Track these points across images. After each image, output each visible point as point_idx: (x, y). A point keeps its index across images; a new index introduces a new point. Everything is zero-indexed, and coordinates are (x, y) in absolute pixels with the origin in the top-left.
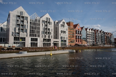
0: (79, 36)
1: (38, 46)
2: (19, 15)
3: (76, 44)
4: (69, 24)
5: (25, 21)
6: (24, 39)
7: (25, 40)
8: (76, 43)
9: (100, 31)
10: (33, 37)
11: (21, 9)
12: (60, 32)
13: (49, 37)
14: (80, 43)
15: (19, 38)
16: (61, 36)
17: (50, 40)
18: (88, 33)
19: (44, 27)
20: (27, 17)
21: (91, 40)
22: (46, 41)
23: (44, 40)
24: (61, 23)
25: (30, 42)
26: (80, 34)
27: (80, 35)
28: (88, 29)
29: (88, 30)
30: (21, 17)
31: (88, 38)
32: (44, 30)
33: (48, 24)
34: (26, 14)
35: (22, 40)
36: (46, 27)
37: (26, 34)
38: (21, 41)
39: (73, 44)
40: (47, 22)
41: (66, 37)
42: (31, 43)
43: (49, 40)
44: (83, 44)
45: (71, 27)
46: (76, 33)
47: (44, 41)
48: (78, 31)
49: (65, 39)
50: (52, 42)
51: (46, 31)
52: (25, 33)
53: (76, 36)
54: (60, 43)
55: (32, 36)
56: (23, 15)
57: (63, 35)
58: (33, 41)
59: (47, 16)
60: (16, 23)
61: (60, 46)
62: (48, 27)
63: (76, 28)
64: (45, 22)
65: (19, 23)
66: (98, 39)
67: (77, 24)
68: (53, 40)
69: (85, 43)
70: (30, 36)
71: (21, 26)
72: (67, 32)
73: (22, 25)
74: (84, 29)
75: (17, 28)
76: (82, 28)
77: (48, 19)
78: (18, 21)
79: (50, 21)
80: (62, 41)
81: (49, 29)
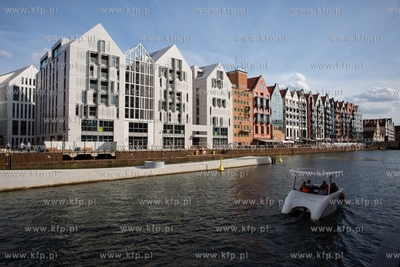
0: (262, 116)
1: (150, 148)
2: (95, 50)
3: (255, 141)
4: (234, 77)
5: (112, 70)
6: (109, 126)
7: (112, 130)
8: (256, 136)
9: (324, 99)
10: (134, 120)
11: (99, 32)
12: (209, 103)
13: (179, 120)
14: (266, 138)
15: (95, 123)
16: (213, 115)
17: (183, 127)
18: (288, 105)
19: (164, 87)
20: (118, 58)
21: (296, 128)
22: (172, 132)
23: (166, 127)
24: (214, 75)
25: (127, 134)
26: (267, 108)
27: (266, 112)
28: (288, 93)
29: (288, 96)
30: (100, 57)
31: (288, 119)
32: (165, 97)
33: (177, 80)
34: (113, 50)
35: (105, 130)
36: (170, 89)
37: (115, 109)
38: (100, 132)
39: (247, 140)
40: (174, 72)
41: (226, 119)
42: (130, 138)
43: (180, 128)
44: (275, 140)
45: (240, 86)
46: (256, 106)
47: (165, 132)
48: (262, 100)
49: (224, 126)
50: (188, 134)
51: (170, 100)
52: (113, 108)
53: (256, 115)
54: (210, 137)
55: (132, 117)
56: (106, 53)
57: (218, 112)
58: (136, 131)
59: (174, 52)
60: (88, 76)
61: (210, 145)
62: (178, 89)
63: (255, 90)
64: (169, 74)
65: (95, 77)
66: (315, 124)
67: (258, 78)
68: (190, 129)
69: (279, 137)
70: (127, 116)
71: (100, 87)
72: (230, 103)
73: (105, 84)
74: (277, 91)
75: (91, 93)
76: (271, 90)
77: (176, 63)
78: (92, 68)
79: (183, 70)
80: (215, 129)
81: (179, 94)
